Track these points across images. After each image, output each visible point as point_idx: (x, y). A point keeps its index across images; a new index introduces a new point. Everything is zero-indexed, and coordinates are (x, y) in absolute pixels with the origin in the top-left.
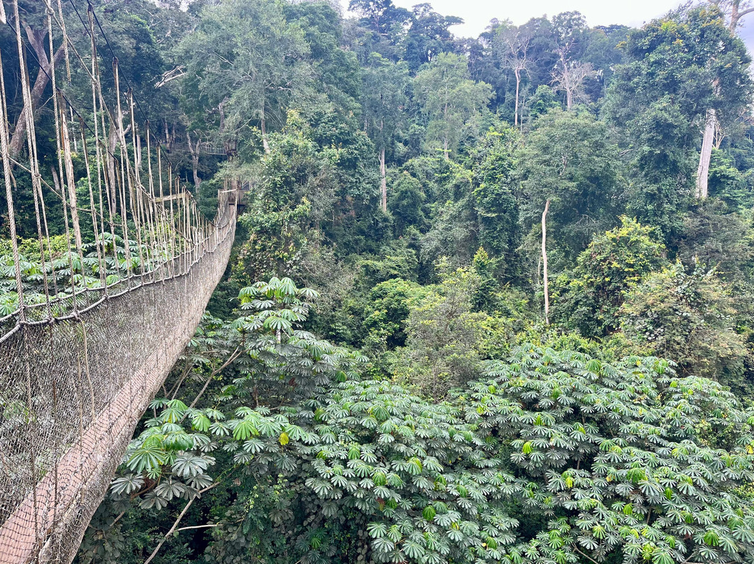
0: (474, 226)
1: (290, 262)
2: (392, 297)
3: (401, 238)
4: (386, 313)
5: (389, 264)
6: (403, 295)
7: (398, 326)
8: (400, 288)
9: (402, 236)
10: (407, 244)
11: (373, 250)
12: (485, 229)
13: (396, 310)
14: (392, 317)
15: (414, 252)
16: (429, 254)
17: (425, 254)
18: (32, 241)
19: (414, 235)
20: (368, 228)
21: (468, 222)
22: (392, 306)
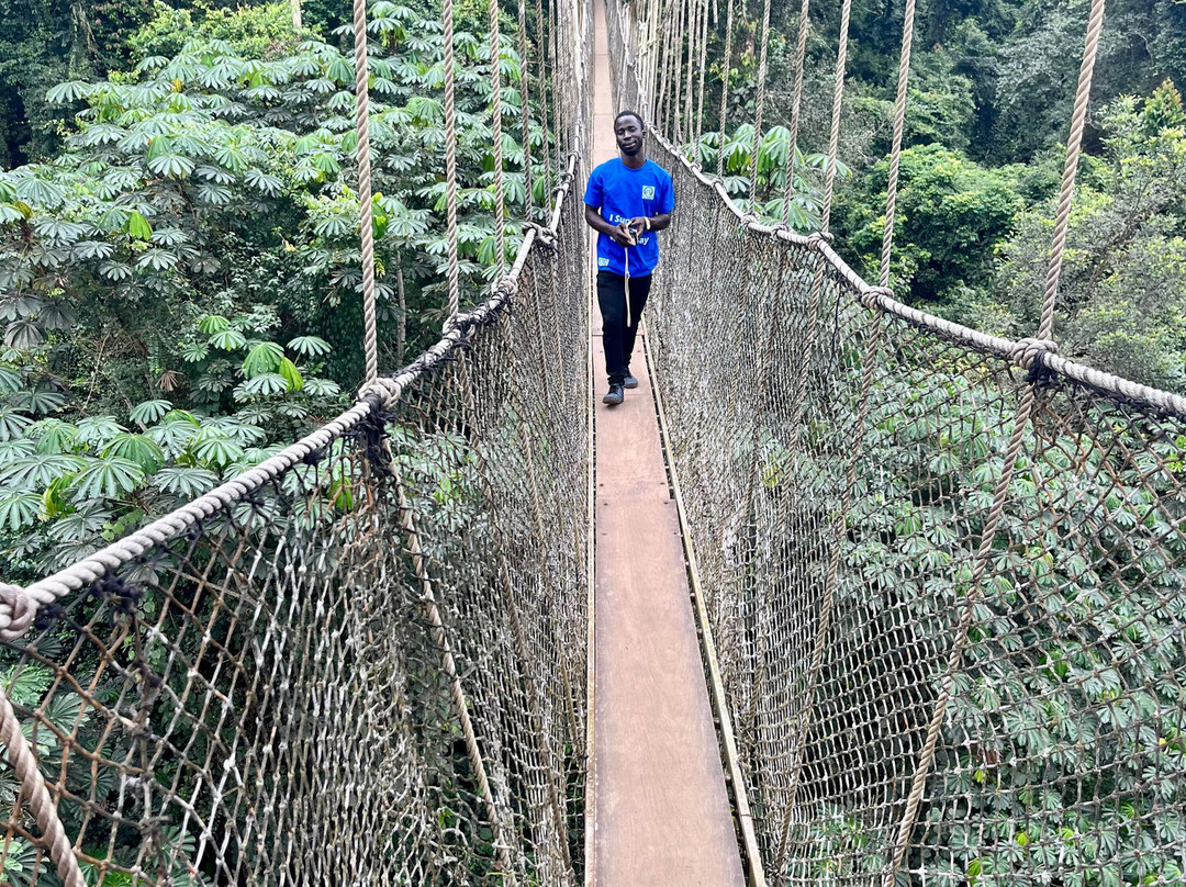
0: (1142, 24)
1: (741, 90)
2: (922, 188)
3: (939, 48)
4: (905, 223)
5: (917, 108)
6: (949, 185)
7: (929, 255)
8: (941, 169)
9: (942, 43)
10: (952, 64)
11: (873, 74)
12: (1170, 36)
13: (927, 217)
14: (916, 232)
15: (968, 83)
16: (1018, 89)
17: (1009, 91)
18: (227, 15)
19: (974, 42)
20: (866, 21)
21: (1130, 16)
22: (921, 208)
